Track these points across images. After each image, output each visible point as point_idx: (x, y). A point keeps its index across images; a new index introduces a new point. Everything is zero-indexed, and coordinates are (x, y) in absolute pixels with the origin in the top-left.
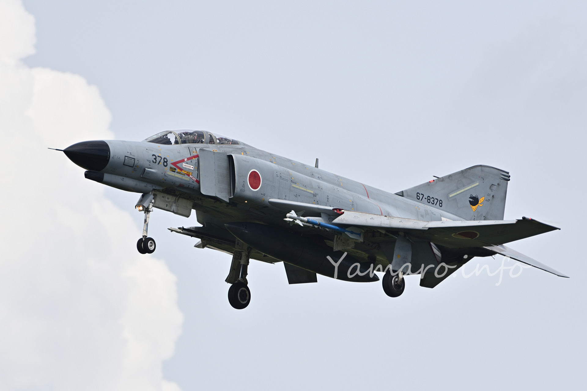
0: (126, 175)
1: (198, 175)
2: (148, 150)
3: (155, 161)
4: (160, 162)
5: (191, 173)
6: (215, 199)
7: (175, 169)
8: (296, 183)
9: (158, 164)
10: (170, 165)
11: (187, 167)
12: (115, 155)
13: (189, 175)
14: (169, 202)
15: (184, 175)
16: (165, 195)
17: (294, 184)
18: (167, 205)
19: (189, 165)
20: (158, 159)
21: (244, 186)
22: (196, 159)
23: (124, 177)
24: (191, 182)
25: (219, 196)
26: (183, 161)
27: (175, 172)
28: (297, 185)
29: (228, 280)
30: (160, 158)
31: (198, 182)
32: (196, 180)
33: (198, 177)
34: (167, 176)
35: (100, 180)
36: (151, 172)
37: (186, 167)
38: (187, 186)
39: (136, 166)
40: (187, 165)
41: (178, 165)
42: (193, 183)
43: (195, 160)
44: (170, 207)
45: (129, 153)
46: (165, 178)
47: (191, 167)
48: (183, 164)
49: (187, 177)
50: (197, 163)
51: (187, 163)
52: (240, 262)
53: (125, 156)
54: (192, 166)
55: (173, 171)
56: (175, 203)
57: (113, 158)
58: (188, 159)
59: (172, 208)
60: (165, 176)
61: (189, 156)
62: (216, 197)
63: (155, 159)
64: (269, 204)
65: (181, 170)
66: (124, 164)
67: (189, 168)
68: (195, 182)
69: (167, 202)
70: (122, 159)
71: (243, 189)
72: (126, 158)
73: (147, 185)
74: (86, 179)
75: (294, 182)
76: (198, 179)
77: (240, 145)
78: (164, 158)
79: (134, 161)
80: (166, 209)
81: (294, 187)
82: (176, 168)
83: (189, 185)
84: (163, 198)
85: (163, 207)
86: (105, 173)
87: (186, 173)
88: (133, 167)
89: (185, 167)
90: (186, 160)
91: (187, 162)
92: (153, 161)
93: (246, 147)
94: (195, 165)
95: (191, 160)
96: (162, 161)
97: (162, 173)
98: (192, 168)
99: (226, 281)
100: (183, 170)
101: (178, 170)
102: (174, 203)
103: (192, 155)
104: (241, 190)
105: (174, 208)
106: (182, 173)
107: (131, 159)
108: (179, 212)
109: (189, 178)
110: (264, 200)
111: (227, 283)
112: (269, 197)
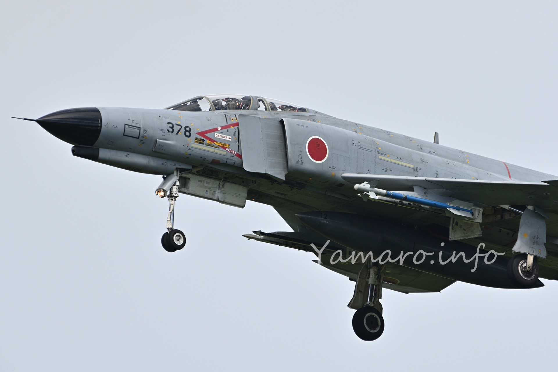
0: (130, 149)
1: (239, 147)
2: (161, 117)
3: (171, 130)
4: (179, 131)
5: (227, 145)
6: (265, 176)
7: (203, 140)
8: (384, 155)
9: (177, 134)
10: (194, 135)
11: (222, 138)
12: (109, 124)
13: (225, 148)
14: (210, 188)
15: (218, 148)
16: (203, 179)
17: (381, 156)
18: (207, 191)
19: (224, 136)
20: (176, 128)
21: (300, 156)
22: (236, 127)
23: (129, 153)
24: (229, 156)
25: (271, 172)
26: (215, 130)
27: (203, 144)
28: (386, 157)
29: (351, 305)
30: (180, 127)
31: (240, 156)
32: (237, 153)
33: (239, 150)
34: (191, 149)
35: (95, 158)
36: (166, 143)
37: (220, 138)
38: (225, 162)
39: (142, 137)
40: (221, 135)
41: (207, 135)
42: (232, 158)
43: (233, 129)
44: (213, 194)
45: (131, 121)
46: (189, 152)
47: (228, 138)
48: (216, 134)
49: (223, 151)
50: (237, 133)
51: (222, 133)
52: (368, 282)
53: (125, 125)
54: (230, 136)
55: (200, 143)
56: (219, 189)
57: (106, 126)
58: (223, 128)
59: (216, 195)
60: (189, 149)
61: (225, 124)
62: (266, 173)
63: (172, 128)
64: (343, 180)
65: (213, 141)
66: (124, 135)
67: (224, 138)
68: (235, 157)
69: (206, 187)
70: (121, 128)
71: (300, 161)
72: (126, 126)
73: (165, 162)
74: (75, 157)
75: (381, 154)
76: (239, 153)
77: (308, 112)
78: (186, 127)
79: (139, 131)
80: (206, 197)
81: (382, 159)
82: (205, 139)
83: (227, 161)
84: (200, 183)
85: (201, 194)
86: (100, 147)
87: (220, 145)
88: (138, 138)
89: (218, 137)
90: (219, 129)
91: (222, 131)
92: (168, 131)
93: (317, 115)
94: (234, 135)
95: (228, 129)
96: (183, 130)
97: (184, 146)
98: (230, 138)
99: (348, 306)
100: (215, 141)
101: (208, 142)
102: (217, 189)
103: (229, 123)
104: (297, 162)
105: (218, 194)
106: (213, 144)
107: (134, 128)
108: (227, 201)
109: (225, 151)
110: (335, 176)
111: (350, 308)
112: (342, 172)
